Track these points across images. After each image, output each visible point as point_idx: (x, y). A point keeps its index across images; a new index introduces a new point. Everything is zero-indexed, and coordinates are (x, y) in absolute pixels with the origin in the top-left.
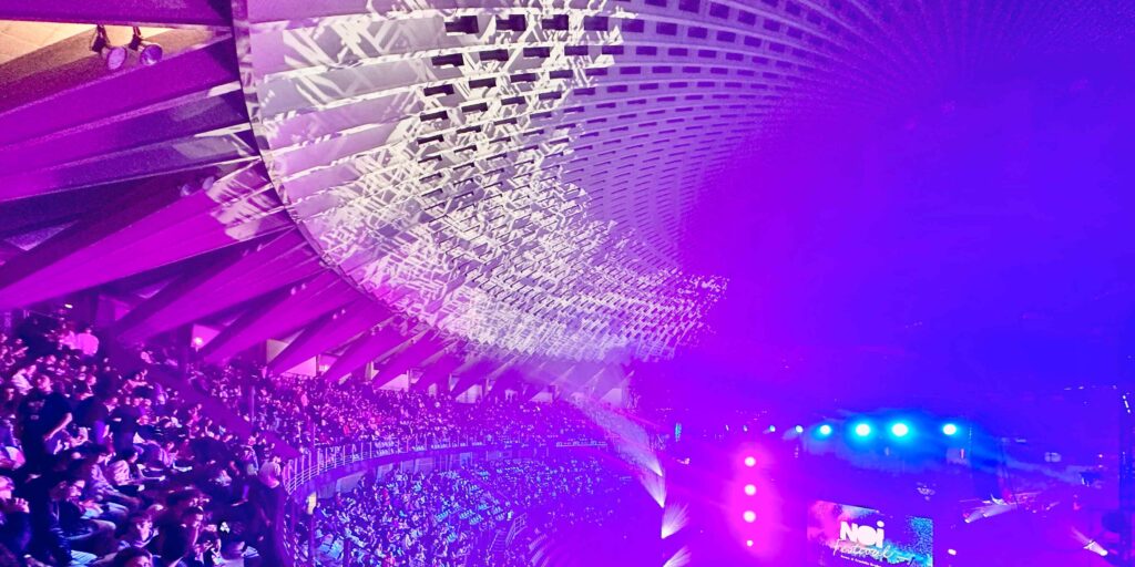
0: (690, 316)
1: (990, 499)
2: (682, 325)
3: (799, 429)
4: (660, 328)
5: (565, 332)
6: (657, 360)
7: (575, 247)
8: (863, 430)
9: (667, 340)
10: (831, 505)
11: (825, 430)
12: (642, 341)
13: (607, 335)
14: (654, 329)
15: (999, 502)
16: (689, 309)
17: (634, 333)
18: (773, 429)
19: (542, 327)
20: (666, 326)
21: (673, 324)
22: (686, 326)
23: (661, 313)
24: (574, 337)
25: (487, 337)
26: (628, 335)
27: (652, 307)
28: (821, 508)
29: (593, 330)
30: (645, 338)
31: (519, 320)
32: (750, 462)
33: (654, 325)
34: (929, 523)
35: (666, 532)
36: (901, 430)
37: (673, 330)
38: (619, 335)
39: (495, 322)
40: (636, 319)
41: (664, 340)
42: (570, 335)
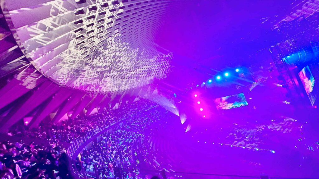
0: (167, 65)
1: (253, 83)
2: (166, 68)
3: (204, 83)
4: (160, 70)
5: (136, 80)
6: (163, 79)
7: (131, 58)
8: (219, 78)
9: (163, 73)
10: (219, 99)
11: (210, 81)
12: (157, 75)
13: (147, 77)
14: (159, 72)
15: (255, 83)
16: (165, 63)
17: (154, 74)
18: (198, 86)
19: (130, 81)
20: (162, 69)
21: (163, 69)
22: (167, 68)
23: (159, 67)
24: (139, 81)
25: (115, 89)
26: (153, 75)
27: (156, 66)
28: (217, 100)
29: (143, 77)
30: (157, 74)
31: (123, 81)
32: (196, 96)
33: (158, 70)
34: (242, 94)
35: (183, 122)
36: (227, 74)
37: (164, 70)
38: (150, 76)
39: (116, 84)
40: (153, 70)
41: (162, 73)
42: (138, 81)
